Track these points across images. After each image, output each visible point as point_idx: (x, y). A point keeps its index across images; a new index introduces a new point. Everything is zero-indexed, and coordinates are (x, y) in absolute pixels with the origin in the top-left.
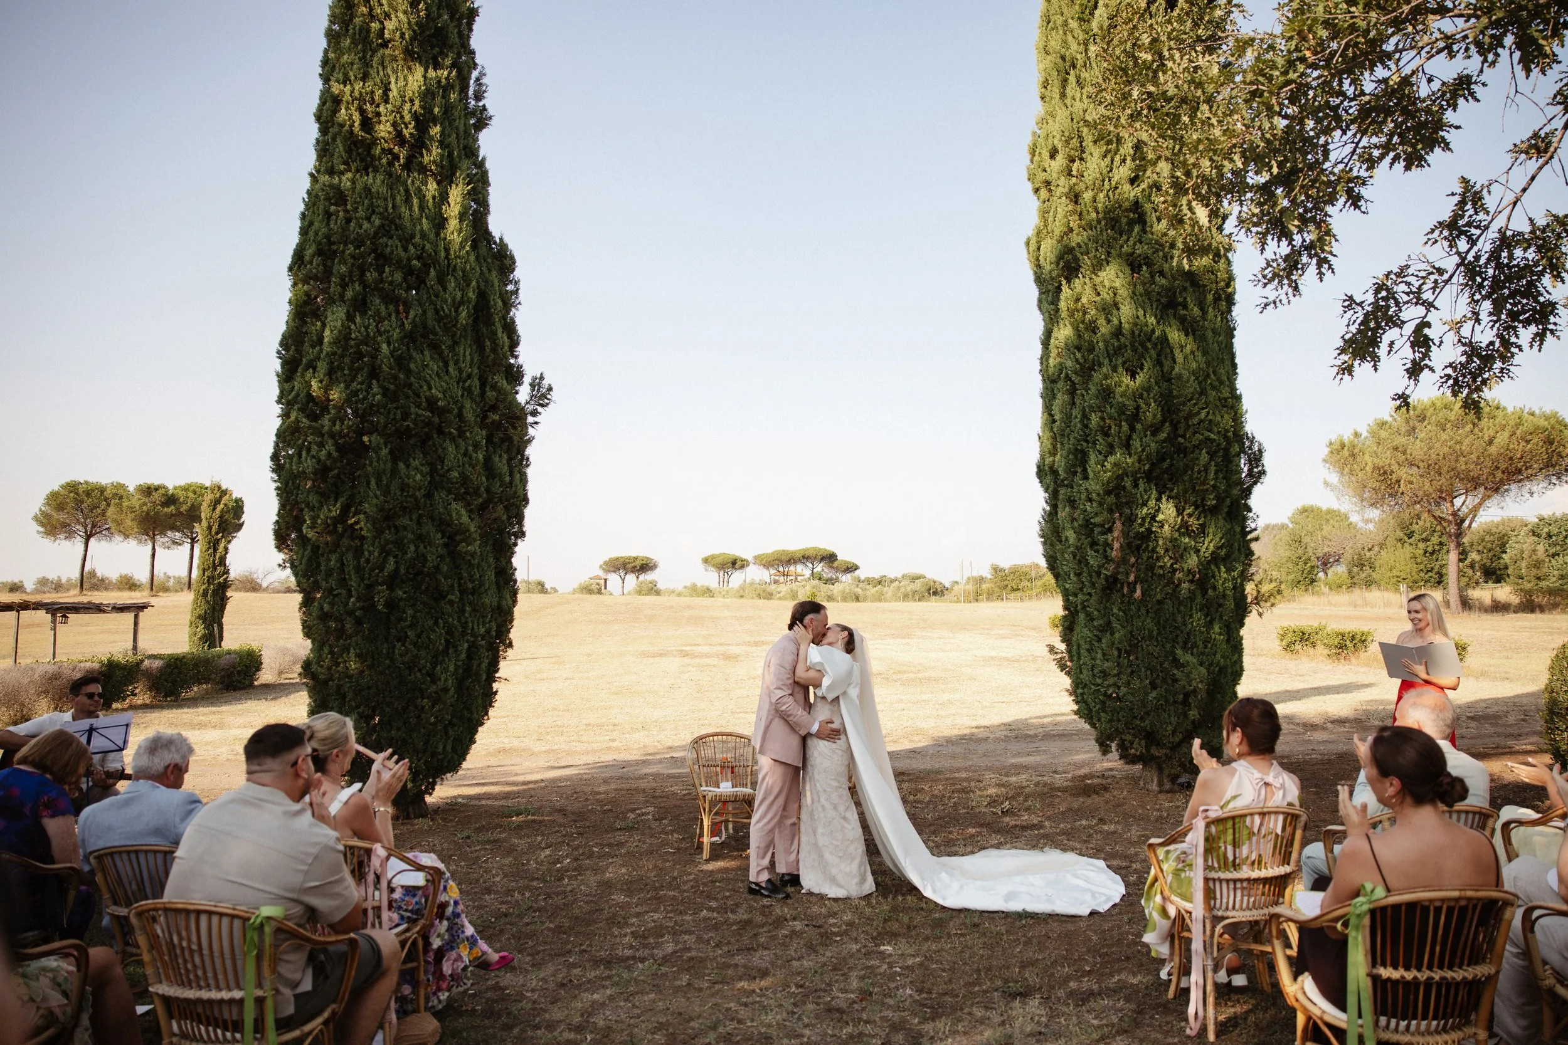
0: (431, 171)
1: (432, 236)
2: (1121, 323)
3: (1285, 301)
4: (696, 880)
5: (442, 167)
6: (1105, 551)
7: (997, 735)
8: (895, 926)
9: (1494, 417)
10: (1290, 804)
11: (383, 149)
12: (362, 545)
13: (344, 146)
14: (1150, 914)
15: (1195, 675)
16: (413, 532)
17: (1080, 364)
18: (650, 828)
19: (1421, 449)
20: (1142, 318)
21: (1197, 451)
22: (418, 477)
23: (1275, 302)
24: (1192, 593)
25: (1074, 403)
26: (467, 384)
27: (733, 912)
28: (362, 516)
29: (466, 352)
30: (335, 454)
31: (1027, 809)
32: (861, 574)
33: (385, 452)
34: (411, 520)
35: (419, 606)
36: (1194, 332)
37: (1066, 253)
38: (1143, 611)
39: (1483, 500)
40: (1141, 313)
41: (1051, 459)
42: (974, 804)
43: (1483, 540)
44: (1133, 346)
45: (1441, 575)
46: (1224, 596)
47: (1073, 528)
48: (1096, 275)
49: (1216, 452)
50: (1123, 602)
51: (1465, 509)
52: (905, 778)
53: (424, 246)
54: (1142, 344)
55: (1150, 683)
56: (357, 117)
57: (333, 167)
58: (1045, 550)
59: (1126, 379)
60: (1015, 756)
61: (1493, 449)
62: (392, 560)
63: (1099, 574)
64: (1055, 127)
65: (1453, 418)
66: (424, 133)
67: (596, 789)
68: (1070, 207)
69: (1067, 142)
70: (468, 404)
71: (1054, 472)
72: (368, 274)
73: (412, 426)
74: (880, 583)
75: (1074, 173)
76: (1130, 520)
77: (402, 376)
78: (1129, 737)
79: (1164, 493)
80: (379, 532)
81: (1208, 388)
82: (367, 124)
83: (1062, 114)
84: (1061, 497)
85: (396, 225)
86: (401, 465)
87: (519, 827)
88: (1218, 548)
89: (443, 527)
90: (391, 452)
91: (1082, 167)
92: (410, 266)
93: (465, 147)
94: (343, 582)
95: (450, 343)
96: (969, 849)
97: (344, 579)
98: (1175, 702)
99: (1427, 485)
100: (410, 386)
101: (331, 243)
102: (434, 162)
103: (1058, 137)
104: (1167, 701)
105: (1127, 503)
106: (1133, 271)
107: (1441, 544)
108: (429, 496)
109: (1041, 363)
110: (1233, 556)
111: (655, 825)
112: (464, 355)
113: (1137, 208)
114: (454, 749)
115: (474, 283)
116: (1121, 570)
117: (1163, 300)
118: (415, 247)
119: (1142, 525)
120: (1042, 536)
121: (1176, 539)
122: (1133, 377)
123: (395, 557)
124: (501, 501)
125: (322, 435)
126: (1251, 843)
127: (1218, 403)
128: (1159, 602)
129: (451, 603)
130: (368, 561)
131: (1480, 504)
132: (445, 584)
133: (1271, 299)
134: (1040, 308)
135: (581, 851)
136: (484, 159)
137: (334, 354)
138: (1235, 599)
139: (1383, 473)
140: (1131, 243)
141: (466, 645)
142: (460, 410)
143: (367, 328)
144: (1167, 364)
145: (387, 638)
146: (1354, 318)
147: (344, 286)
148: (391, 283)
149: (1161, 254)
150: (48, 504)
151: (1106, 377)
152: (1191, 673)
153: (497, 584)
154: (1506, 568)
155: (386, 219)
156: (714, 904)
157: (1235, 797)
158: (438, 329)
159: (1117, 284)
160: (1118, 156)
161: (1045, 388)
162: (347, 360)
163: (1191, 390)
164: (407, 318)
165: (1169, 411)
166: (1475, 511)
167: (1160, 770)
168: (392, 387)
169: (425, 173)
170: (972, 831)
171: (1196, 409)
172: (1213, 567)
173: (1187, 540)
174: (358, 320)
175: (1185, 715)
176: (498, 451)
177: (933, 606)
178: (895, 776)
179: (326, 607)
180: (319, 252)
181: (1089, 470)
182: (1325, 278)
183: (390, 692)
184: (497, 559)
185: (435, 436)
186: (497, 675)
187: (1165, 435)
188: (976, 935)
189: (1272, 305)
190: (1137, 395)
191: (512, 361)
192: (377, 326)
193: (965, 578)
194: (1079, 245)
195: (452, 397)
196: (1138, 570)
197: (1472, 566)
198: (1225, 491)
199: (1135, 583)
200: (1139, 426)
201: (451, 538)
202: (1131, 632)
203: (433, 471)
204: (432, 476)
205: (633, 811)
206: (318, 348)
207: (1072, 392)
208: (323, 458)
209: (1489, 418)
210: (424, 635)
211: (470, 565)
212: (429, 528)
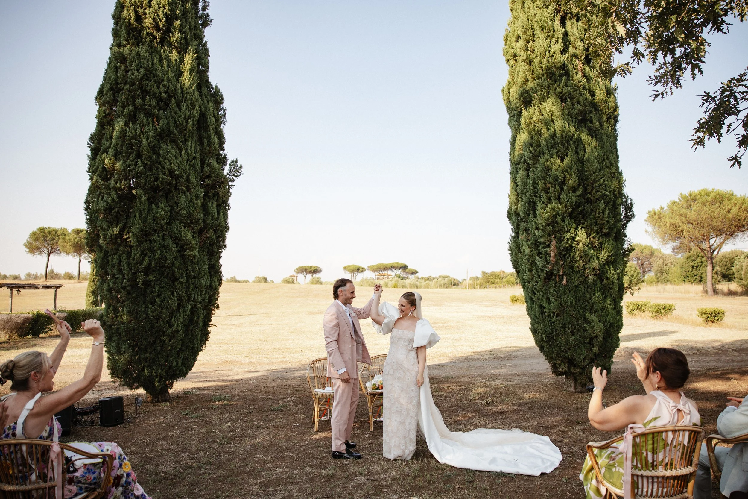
0: (175, 46)
1: (174, 81)
2: (555, 130)
3: (669, 93)
4: (308, 445)
5: (181, 44)
6: (546, 258)
7: (484, 357)
8: (420, 482)
9: (731, 200)
10: (695, 424)
11: (147, 33)
12: (131, 250)
13: (126, 31)
14: (588, 492)
15: (597, 328)
16: (160, 244)
17: (532, 154)
18: (289, 410)
19: (694, 215)
20: (567, 127)
21: (598, 202)
22: (163, 213)
23: (662, 94)
24: (595, 281)
25: (528, 176)
26: (192, 163)
27: (325, 468)
28: (131, 234)
29: (192, 145)
30: (116, 200)
31: (501, 402)
32: (419, 275)
33: (144, 199)
34: (159, 237)
35: (163, 284)
36: (596, 136)
37: (524, 93)
38: (567, 291)
39: (725, 240)
40: (567, 124)
41: (516, 207)
42: (471, 398)
43: (722, 261)
44: (562, 143)
45: (701, 278)
46: (613, 283)
47: (528, 245)
48: (541, 104)
49: (609, 202)
50: (556, 286)
51: (715, 245)
52: (435, 381)
53: (169, 86)
54: (567, 142)
55: (571, 332)
56: (133, 15)
57: (120, 43)
58: (512, 257)
59: (558, 162)
60: (493, 369)
61: (730, 215)
62: (147, 259)
63: (542, 270)
64: (518, 24)
65: (710, 200)
66: (171, 25)
67: (268, 385)
68: (527, 67)
69: (525, 32)
70: (193, 174)
71: (517, 214)
72: (137, 100)
73: (160, 184)
74: (428, 279)
75: (529, 48)
76: (560, 240)
77: (154, 157)
78: (558, 362)
79: (579, 225)
80: (140, 243)
81: (604, 167)
82: (139, 19)
83: (523, 17)
84: (521, 228)
85: (154, 74)
86: (154, 207)
87: (218, 408)
88: (609, 256)
89: (177, 241)
90: (148, 199)
91: (534, 45)
92: (161, 97)
93: (195, 35)
94: (120, 271)
95: (183, 139)
96: (468, 427)
97: (121, 269)
98: (585, 343)
99: (697, 233)
100: (160, 163)
101: (117, 84)
102: (176, 41)
103: (520, 29)
104: (580, 342)
105: (558, 231)
106: (562, 101)
107: (702, 262)
108: (169, 223)
109: (510, 155)
110: (618, 261)
111: (293, 408)
112: (191, 147)
113: (564, 68)
114: (183, 364)
115: (197, 107)
116: (555, 268)
117: (579, 118)
118: (164, 87)
119: (567, 243)
120: (511, 250)
121: (586, 251)
122: (562, 159)
123: (149, 257)
124: (212, 228)
125: (110, 189)
126: (665, 451)
127: (610, 175)
128: (576, 286)
129: (181, 283)
130: (134, 259)
131: (723, 242)
132: (177, 272)
133: (660, 92)
134: (510, 125)
135: (247, 424)
136: (206, 42)
137: (117, 144)
138: (618, 285)
139: (675, 227)
140: (561, 86)
141: (190, 307)
142: (188, 176)
143: (136, 130)
144: (581, 153)
145: (144, 302)
146: (709, 107)
147: (124, 107)
148: (150, 106)
149: (578, 92)
150: (31, 238)
151: (547, 160)
152: (594, 326)
153: (210, 273)
154: (733, 274)
155: (149, 71)
156: (315, 463)
157: (656, 419)
158: (176, 132)
159: (553, 109)
160: (554, 39)
161: (512, 168)
162: (124, 148)
163: (595, 167)
164: (158, 125)
165: (582, 179)
166: (720, 245)
167: (575, 380)
168: (149, 163)
169: (171, 47)
170: (470, 415)
171: (598, 178)
172: (606, 267)
173: (592, 251)
174: (131, 125)
175: (590, 349)
176: (212, 200)
177: (453, 290)
178: (430, 379)
179: (111, 285)
180: (111, 89)
181: (537, 212)
182: (696, 78)
183: (146, 332)
184: (210, 260)
185: (173, 190)
186: (210, 323)
187: (580, 192)
188: (471, 490)
189: (661, 96)
190: (564, 171)
191: (221, 152)
192: (141, 129)
193: (469, 277)
194: (532, 89)
195: (183, 170)
196: (564, 268)
197: (717, 273)
198: (613, 224)
199: (563, 275)
200: (565, 188)
201: (182, 247)
202: (560, 303)
203: (172, 209)
204: (171, 213)
205: (282, 399)
206: (110, 142)
207: (528, 170)
208: (109, 202)
209: (728, 200)
210: (165, 301)
211: (193, 263)
212: (169, 241)
